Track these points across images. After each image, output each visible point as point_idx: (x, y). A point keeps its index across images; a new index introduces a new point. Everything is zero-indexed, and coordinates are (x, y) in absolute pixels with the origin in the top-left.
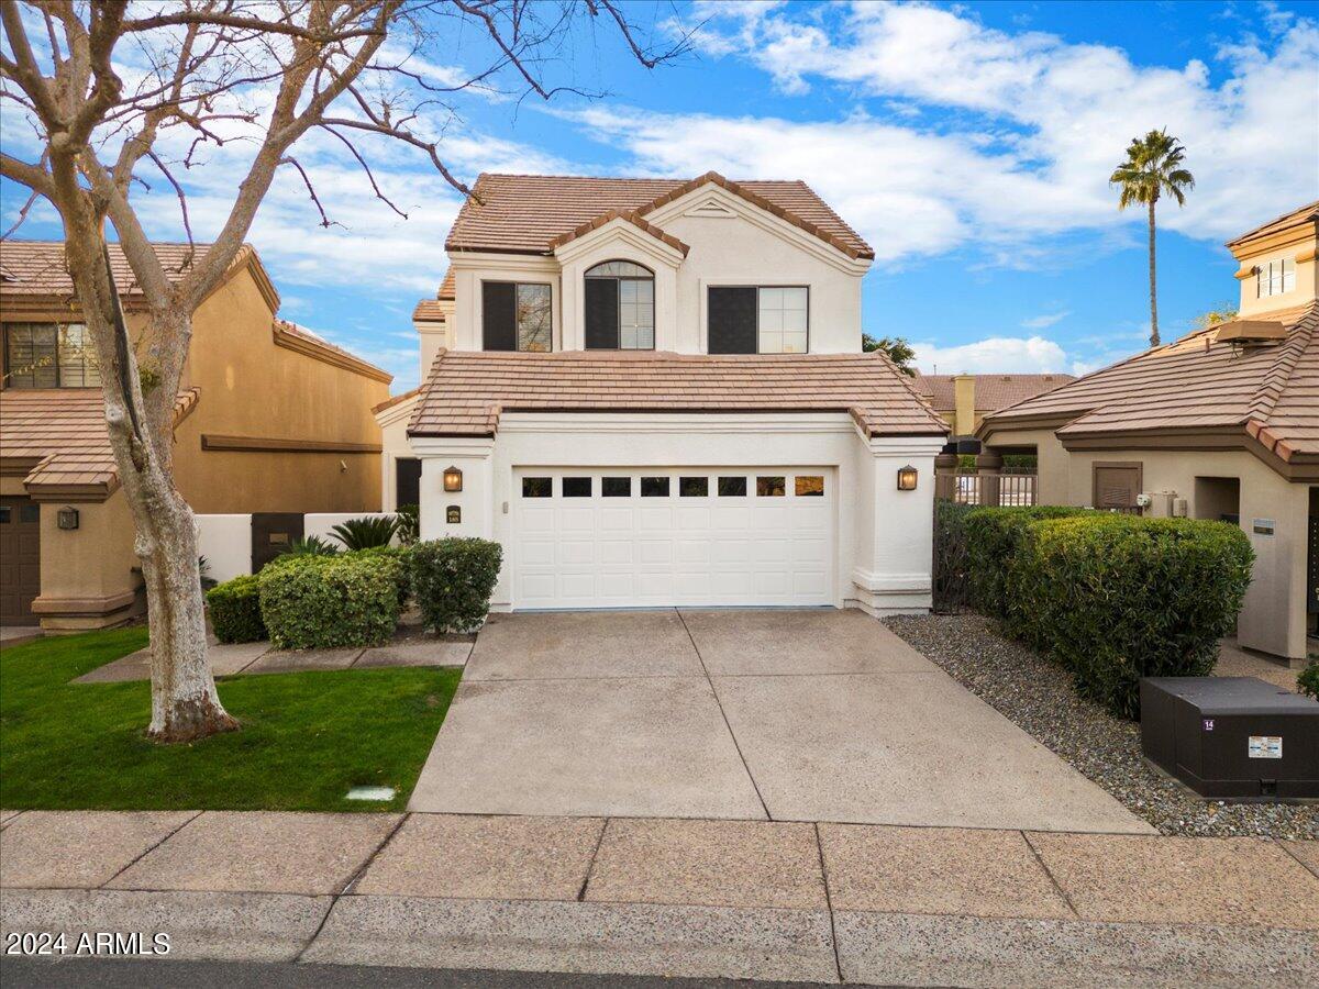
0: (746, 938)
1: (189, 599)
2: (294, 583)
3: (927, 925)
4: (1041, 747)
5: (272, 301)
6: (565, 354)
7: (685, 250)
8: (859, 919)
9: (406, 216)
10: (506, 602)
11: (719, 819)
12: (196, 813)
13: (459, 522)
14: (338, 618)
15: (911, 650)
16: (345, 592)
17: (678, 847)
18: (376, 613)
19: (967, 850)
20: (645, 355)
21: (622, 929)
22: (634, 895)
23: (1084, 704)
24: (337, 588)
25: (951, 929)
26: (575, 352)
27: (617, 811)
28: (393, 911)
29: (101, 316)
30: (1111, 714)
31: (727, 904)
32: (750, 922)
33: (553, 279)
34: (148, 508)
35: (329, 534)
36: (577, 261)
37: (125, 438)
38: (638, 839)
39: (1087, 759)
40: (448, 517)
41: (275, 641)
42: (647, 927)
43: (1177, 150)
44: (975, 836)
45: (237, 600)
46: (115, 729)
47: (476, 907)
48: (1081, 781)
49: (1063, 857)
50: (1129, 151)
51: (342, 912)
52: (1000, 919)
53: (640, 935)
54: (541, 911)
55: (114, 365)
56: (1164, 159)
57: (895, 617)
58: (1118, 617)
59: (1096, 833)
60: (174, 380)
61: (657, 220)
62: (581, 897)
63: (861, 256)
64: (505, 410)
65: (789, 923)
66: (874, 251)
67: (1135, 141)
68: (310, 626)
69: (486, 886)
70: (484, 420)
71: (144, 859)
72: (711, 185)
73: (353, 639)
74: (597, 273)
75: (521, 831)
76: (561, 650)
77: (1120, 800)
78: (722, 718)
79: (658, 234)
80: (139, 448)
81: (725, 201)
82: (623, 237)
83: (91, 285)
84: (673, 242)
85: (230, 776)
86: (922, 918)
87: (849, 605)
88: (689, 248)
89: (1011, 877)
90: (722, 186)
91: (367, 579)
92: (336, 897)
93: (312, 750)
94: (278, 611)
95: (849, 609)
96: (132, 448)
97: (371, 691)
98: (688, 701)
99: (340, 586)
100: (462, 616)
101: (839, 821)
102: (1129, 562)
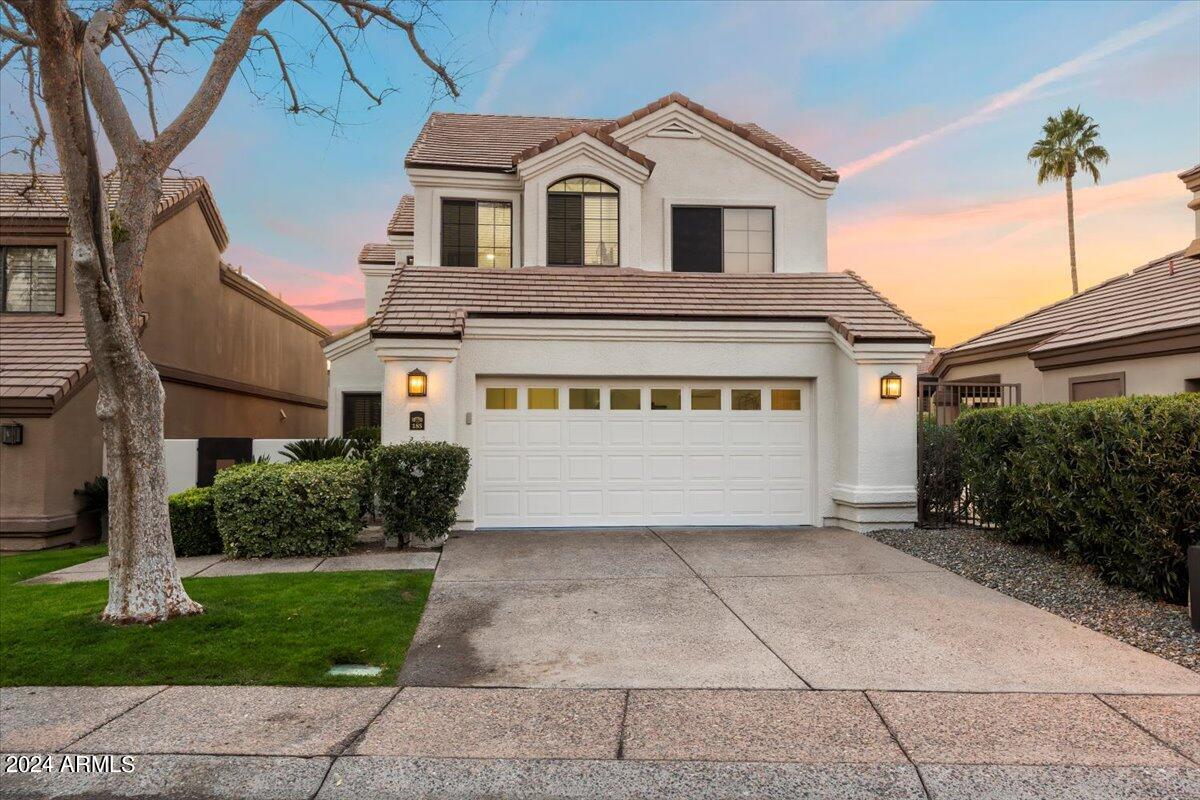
0: (823, 793)
1: (152, 467)
2: (252, 485)
3: (1030, 774)
4: (1080, 628)
5: (219, 237)
6: (528, 269)
7: (651, 166)
8: (950, 771)
9: (379, 101)
10: (469, 519)
11: (755, 689)
12: (161, 688)
13: (423, 429)
14: (297, 524)
15: (909, 557)
16: (304, 495)
17: (716, 713)
18: (336, 519)
19: (1043, 711)
20: (609, 271)
21: (676, 785)
22: (681, 754)
23: (1111, 591)
24: (296, 491)
25: (1058, 778)
26: (538, 267)
27: (636, 684)
28: (402, 771)
29: (73, 146)
30: (1144, 597)
31: (792, 760)
32: (824, 778)
33: (514, 197)
34: (113, 362)
35: (281, 453)
36: (539, 178)
37: (93, 283)
38: (669, 704)
39: (1135, 635)
40: (411, 423)
41: (230, 549)
42: (705, 783)
43: (1091, 128)
44: (1045, 700)
45: (188, 510)
46: (66, 614)
47: (499, 767)
48: (1138, 654)
49: (1152, 715)
50: (1046, 129)
51: (342, 772)
52: (1112, 767)
53: (698, 791)
54: (576, 769)
55: (85, 200)
56: (1079, 135)
57: (881, 531)
58: (1160, 483)
59: (1179, 695)
60: (143, 236)
61: (624, 138)
62: (620, 755)
63: (826, 178)
64: (471, 315)
65: (869, 777)
66: (838, 173)
67: (1050, 119)
68: (267, 532)
69: (508, 747)
70: (450, 323)
71: (107, 726)
72: (675, 106)
73: (313, 547)
74: (559, 188)
75: (533, 701)
76: (536, 557)
77: (1189, 667)
78: (727, 610)
79: (623, 150)
80: (108, 295)
81: (689, 122)
82: (586, 152)
83: (65, 110)
84: (639, 159)
85: (197, 653)
86: (1022, 769)
87: (829, 523)
88: (655, 164)
89: (1104, 733)
90: (686, 107)
91: (328, 483)
92: (334, 758)
93: (287, 630)
94: (234, 516)
95: (829, 527)
96: (100, 293)
97: (341, 587)
98: (685, 596)
99: (300, 490)
100: (427, 525)
101: (888, 688)
102: (1172, 422)
